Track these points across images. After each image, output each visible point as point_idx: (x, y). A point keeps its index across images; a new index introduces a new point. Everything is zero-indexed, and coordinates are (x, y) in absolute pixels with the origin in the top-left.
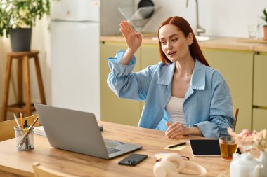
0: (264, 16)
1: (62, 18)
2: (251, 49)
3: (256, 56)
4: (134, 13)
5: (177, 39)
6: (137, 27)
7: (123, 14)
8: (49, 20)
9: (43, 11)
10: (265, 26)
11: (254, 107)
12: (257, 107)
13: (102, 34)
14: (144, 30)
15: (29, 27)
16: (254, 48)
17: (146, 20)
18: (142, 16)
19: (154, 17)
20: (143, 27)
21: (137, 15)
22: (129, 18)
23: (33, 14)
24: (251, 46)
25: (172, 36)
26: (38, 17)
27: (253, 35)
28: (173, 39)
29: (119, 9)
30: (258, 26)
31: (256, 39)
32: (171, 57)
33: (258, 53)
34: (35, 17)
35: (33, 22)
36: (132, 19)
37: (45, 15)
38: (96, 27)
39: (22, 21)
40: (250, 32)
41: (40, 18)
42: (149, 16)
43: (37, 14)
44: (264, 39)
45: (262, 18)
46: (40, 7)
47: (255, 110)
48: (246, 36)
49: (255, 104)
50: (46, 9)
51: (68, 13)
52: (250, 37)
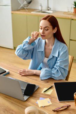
0: (74, 4)
2: (70, 18)
3: (72, 20)
4: (24, 2)
5: (48, 30)
6: (25, 7)
7: (20, 2)
10: (74, 8)
12: (71, 40)
13: (12, 11)
17: (28, 4)
19: (31, 3)
20: (27, 7)
24: (70, 16)
25: (46, 27)
27: (69, 11)
33: (73, 19)
36: (23, 4)
40: (68, 10)
45: (73, 5)
47: (71, 41)
49: (71, 39)
52: (68, 12)
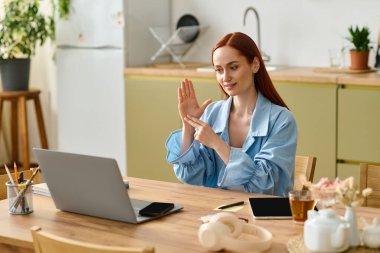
0: (351, 36)
1: (72, 43)
2: (334, 81)
3: (340, 90)
4: (171, 35)
5: (237, 67)
6: (177, 55)
7: (156, 36)
8: (54, 46)
9: (46, 33)
10: (352, 51)
11: (339, 161)
12: (342, 162)
13: (128, 65)
14: (186, 58)
15: (25, 56)
16: (337, 79)
17: (189, 45)
18: (183, 39)
19: (199, 41)
20: (184, 54)
21: (176, 37)
22: (165, 42)
23: (32, 38)
24: (333, 77)
25: (231, 63)
26: (39, 42)
27: (335, 63)
28: (232, 67)
29: (151, 30)
30: (343, 50)
31: (340, 68)
32: (230, 89)
33: (343, 86)
34: (34, 41)
35: (32, 49)
36: (168, 43)
37: (48, 40)
38: (119, 55)
39: (17, 49)
40: (331, 59)
41: (42, 44)
42: (192, 39)
43: (36, 38)
44: (351, 68)
45: (348, 39)
46: (41, 28)
47: (340, 165)
48: (326, 64)
49: (340, 157)
50: (50, 32)
51: (80, 36)
52: (332, 66)
